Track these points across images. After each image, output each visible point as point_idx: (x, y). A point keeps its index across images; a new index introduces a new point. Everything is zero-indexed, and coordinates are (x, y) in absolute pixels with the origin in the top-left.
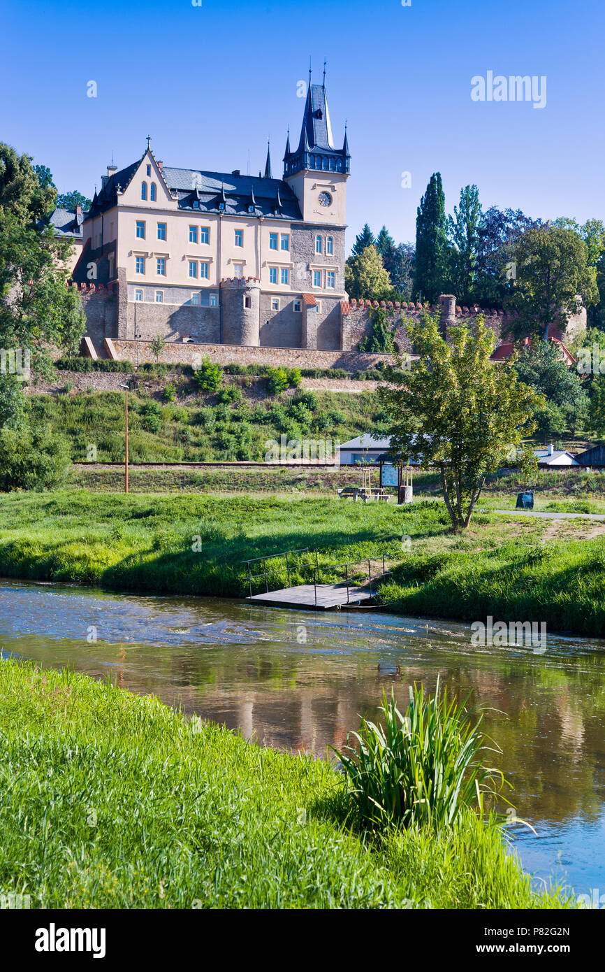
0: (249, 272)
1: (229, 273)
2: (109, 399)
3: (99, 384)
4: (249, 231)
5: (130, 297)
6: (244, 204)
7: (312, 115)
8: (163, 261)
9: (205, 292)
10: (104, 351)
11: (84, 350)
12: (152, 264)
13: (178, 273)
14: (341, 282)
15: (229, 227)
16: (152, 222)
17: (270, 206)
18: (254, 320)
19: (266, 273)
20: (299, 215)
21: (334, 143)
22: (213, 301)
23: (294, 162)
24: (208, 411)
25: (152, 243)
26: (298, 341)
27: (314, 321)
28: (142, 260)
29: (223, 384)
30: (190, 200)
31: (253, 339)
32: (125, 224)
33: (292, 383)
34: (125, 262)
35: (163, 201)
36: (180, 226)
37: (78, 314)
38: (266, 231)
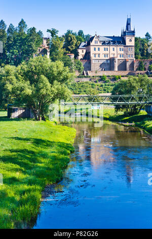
0: (116, 56)
1: (112, 56)
2: (87, 83)
3: (85, 80)
4: (115, 48)
5: (93, 62)
6: (114, 43)
7: (128, 24)
8: (99, 54)
9: (107, 60)
10: (87, 74)
11: (83, 74)
12: (97, 55)
13: (102, 57)
15: (111, 48)
16: (97, 48)
17: (119, 43)
18: (116, 65)
19: (119, 56)
20: (125, 44)
21: (132, 30)
22: (109, 61)
23: (124, 34)
24: (104, 84)
25: (97, 52)
27: (128, 64)
28: (95, 55)
29: (107, 79)
30: (104, 43)
31: (116, 69)
32: (92, 48)
33: (119, 78)
34: (92, 55)
35: (99, 44)
36: (102, 48)
38: (119, 48)
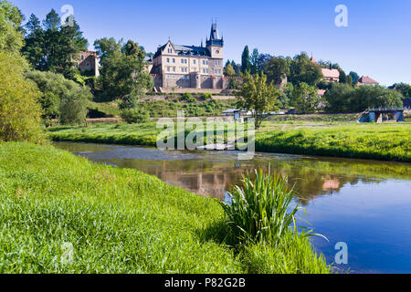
0: (197, 70)
1: (192, 71)
2: (161, 102)
3: (158, 98)
4: (197, 60)
5: (166, 77)
6: (195, 53)
7: (213, 31)
8: (174, 68)
9: (186, 75)
10: (159, 90)
11: (154, 90)
12: (171, 69)
13: (178, 71)
14: (222, 72)
15: (192, 59)
16: (171, 58)
17: (202, 54)
18: (199, 82)
19: (202, 71)
20: (210, 56)
21: (219, 38)
22: (188, 77)
23: (209, 43)
24: (187, 104)
25: (171, 63)
26: (211, 87)
27: (215, 82)
28: (168, 68)
29: (191, 98)
30: (181, 53)
31: (199, 87)
32: (164, 59)
33: (210, 97)
34: (164, 68)
35: (173, 53)
36: (179, 59)
37: (152, 81)
38: (201, 60)
